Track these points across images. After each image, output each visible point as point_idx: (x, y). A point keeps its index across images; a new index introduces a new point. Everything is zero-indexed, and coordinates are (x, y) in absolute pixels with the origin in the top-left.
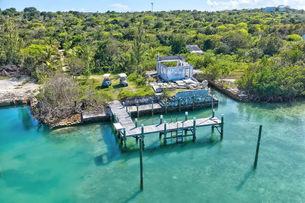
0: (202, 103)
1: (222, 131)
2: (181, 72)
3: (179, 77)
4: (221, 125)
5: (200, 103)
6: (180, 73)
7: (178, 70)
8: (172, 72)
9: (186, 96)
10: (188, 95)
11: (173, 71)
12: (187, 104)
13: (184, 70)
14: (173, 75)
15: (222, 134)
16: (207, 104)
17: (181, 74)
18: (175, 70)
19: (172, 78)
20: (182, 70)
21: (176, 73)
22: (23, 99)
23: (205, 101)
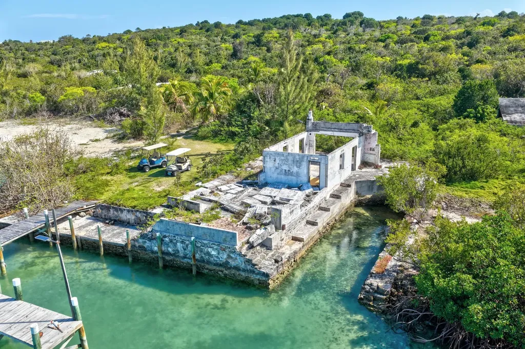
0: (221, 265)
2: (299, 167)
3: (293, 180)
5: (215, 265)
6: (295, 169)
7: (290, 162)
8: (277, 165)
9: (177, 235)
10: (183, 233)
11: (277, 161)
12: (181, 255)
13: (304, 164)
14: (279, 171)
16: (233, 271)
17: (298, 175)
18: (283, 160)
19: (277, 178)
20: (300, 163)
21: (285, 167)
23: (227, 263)
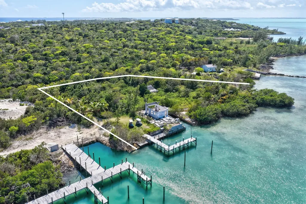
1: (196, 142)
4: (196, 141)
9: (175, 128)
11: (159, 113)
15: (196, 144)
19: (159, 116)
22: (94, 140)
